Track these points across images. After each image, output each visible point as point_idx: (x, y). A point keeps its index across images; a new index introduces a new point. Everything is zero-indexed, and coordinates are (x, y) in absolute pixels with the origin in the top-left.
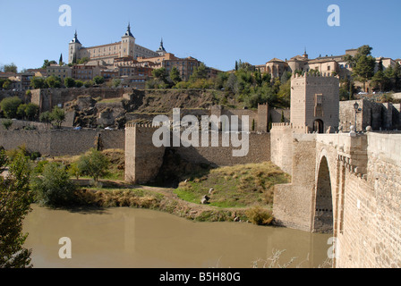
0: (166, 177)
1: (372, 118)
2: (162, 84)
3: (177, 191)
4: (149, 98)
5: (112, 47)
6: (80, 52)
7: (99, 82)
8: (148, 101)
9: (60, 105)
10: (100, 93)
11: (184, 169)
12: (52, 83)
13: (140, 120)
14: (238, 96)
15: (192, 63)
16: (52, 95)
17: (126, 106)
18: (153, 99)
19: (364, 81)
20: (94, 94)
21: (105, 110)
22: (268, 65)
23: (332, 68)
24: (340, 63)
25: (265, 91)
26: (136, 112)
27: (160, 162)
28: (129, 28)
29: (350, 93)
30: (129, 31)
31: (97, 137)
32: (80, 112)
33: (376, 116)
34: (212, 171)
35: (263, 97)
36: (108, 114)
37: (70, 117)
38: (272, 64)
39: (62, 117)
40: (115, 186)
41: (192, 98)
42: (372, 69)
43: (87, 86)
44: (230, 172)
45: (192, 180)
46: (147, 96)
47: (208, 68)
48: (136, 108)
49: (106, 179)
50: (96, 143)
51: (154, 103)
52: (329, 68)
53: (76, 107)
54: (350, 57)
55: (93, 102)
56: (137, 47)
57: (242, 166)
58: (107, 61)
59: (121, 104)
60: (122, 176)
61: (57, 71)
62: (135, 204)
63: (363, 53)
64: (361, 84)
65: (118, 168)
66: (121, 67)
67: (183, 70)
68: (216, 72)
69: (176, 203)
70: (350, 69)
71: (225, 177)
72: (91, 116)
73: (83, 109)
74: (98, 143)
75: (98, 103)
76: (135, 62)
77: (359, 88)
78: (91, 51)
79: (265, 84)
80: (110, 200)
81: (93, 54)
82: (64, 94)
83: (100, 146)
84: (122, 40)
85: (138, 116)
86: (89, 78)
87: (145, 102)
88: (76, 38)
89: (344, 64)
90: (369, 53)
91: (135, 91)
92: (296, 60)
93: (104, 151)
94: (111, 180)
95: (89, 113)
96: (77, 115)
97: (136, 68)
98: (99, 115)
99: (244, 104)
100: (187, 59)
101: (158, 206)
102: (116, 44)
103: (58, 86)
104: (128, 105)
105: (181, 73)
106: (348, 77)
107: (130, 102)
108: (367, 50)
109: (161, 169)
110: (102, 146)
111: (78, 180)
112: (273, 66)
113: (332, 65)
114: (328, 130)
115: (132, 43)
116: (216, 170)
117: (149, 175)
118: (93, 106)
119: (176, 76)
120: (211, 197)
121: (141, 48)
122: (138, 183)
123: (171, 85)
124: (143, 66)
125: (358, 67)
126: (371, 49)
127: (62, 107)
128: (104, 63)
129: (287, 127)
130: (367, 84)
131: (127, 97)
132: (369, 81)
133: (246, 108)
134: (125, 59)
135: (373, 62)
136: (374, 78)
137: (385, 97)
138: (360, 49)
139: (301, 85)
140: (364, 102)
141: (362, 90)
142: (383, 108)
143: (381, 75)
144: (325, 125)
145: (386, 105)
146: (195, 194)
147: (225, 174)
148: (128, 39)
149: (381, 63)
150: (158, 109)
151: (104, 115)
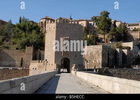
1: (109, 59)
14: (13, 40)
19: (104, 34)
22: (42, 20)
23: (85, 25)
24: (90, 23)
25: (33, 36)
33: (111, 57)
35: (30, 41)
38: (44, 20)
42: (110, 27)
54: (96, 18)
63: (104, 16)
64: (102, 36)
70: (95, 26)
77: (101, 39)
79: (34, 31)
89: (92, 23)
99: (16, 46)
106: (95, 31)
108: (107, 14)
114: (73, 67)
125: (101, 24)
126: (109, 13)
130: (106, 36)
132: (108, 34)
133: (17, 49)
135: (109, 22)
136: (110, 33)
137: (117, 45)
138: (102, 13)
139: (53, 29)
140: (103, 47)
141: (103, 40)
142: (116, 52)
143: (115, 30)
144: (71, 63)
145: (118, 50)
149: (115, 23)
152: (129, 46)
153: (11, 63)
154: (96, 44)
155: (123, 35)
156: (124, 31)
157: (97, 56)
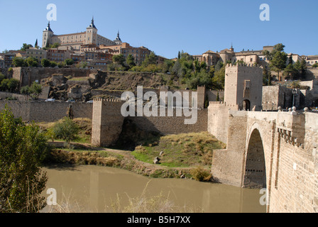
0: (125, 142)
1: (285, 100)
2: (120, 67)
3: (134, 153)
4: (111, 78)
5: (79, 36)
6: (52, 39)
7: (69, 63)
8: (110, 81)
9: (37, 81)
10: (70, 73)
11: (139, 136)
12: (31, 63)
13: (103, 95)
14: (181, 80)
15: (144, 51)
16: (31, 73)
17: (91, 83)
18: (113, 79)
19: (278, 71)
20: (66, 73)
21: (74, 87)
22: (204, 55)
23: (254, 60)
24: (260, 57)
25: (203, 76)
26: (100, 89)
27: (120, 130)
28: (93, 21)
29: (268, 80)
30: (93, 23)
31: (69, 108)
32: (54, 87)
33: (287, 98)
34: (162, 138)
35: (201, 80)
36: (77, 90)
37: (46, 90)
38: (207, 55)
39: (40, 91)
40: (84, 148)
41: (145, 80)
42: (285, 62)
43: (60, 67)
44: (176, 139)
45: (146, 145)
46: (109, 76)
47: (156, 56)
48: (100, 86)
49: (76, 143)
50: (68, 113)
51: (115, 82)
52: (251, 60)
53: (51, 83)
54: (268, 52)
55: (65, 80)
56: (99, 36)
57: (185, 135)
58: (74, 47)
59: (88, 82)
60: (88, 140)
61: (34, 53)
62: (100, 163)
63: (278, 50)
64: (275, 74)
65: (86, 133)
66: (86, 52)
67: (137, 57)
68: (163, 59)
69: (134, 163)
70: (267, 61)
71: (173, 143)
72: (63, 91)
73: (56, 85)
74: (70, 113)
75: (69, 80)
76: (98, 49)
77: (274, 76)
78: (61, 39)
79: (203, 70)
80: (81, 160)
81: (63, 40)
82: (41, 72)
83: (71, 115)
84: (87, 30)
85: (101, 92)
86: (61, 60)
87: (107, 81)
88: (49, 27)
89: (263, 57)
90: (282, 50)
91: (99, 72)
93: (74, 119)
94: (80, 143)
95: (62, 88)
96: (51, 89)
97: (99, 53)
98: (70, 91)
99: (186, 86)
100: (140, 48)
101: (119, 165)
102: (82, 33)
103: (35, 65)
104: (94, 83)
105: (135, 59)
106: (266, 67)
107: (95, 81)
108: (281, 47)
109: (121, 135)
110: (73, 116)
111: (53, 142)
112: (208, 57)
113: (254, 57)
114: (254, 109)
115: (95, 34)
116: (165, 137)
117: (111, 139)
118: (65, 83)
119: (131, 61)
120: (161, 158)
121: (102, 37)
122: (103, 145)
123: (127, 69)
124: (104, 52)
125: (274, 60)
126: (284, 46)
127: (39, 83)
128: (72, 48)
129: (222, 105)
130: (280, 74)
131: (92, 76)
132: (283, 72)
133: (187, 89)
134: (90, 46)
135: (285, 57)
136: (286, 70)
137: (294, 84)
138: (275, 46)
139: (234, 72)
140: (280, 87)
141: (277, 78)
143: (291, 67)
144: (251, 104)
146: (148, 156)
147: (172, 141)
148: (92, 30)
149: (291, 58)
150: (117, 87)
151: (74, 90)
152: (308, 85)
154: (271, 84)
155: (301, 72)
156: (302, 67)
157: (273, 97)
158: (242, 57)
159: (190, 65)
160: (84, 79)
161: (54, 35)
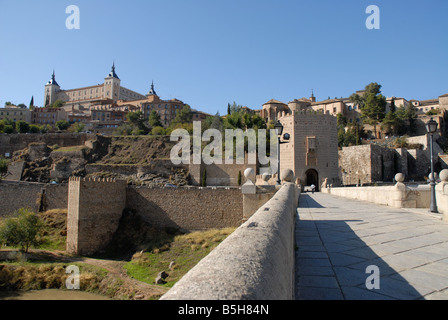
0: (120, 246)
1: (383, 167)
2: (136, 130)
3: (128, 266)
4: (117, 146)
6: (57, 94)
8: (115, 150)
9: (7, 155)
10: (56, 140)
11: (145, 235)
13: (102, 173)
15: (177, 105)
17: (86, 155)
18: (120, 147)
19: (374, 124)
20: (50, 141)
21: (61, 161)
22: (264, 107)
23: (339, 110)
24: (348, 105)
26: (99, 163)
27: (114, 227)
28: (113, 68)
29: (357, 137)
30: (113, 71)
31: (40, 194)
32: (31, 163)
33: (388, 164)
34: (177, 238)
36: (64, 166)
37: (17, 168)
38: (269, 106)
40: (48, 259)
41: (167, 146)
42: (384, 110)
43: (44, 132)
44: (198, 240)
45: (149, 250)
46: (114, 143)
47: (196, 113)
48: (99, 159)
49: (41, 250)
50: (38, 202)
51: (122, 152)
52: (335, 109)
53: (27, 157)
54: (358, 96)
55: (48, 151)
56: (123, 89)
57: (216, 231)
58: (86, 106)
59: (81, 153)
61: (11, 113)
63: (372, 92)
64: (371, 128)
65: (61, 233)
66: (97, 111)
67: (166, 114)
69: (121, 284)
70: (358, 110)
71: (193, 246)
72: (43, 168)
73: (35, 159)
74: (41, 202)
75: (54, 151)
76: (116, 105)
77: (370, 132)
78: (71, 95)
80: (34, 280)
81: (73, 97)
82: (13, 141)
83: (43, 207)
84: (105, 82)
85: (101, 168)
86: (46, 123)
87: (110, 151)
88: (53, 79)
89: (352, 105)
90: (379, 91)
91: (99, 137)
92: (296, 101)
93: (48, 212)
94: (47, 251)
95: (42, 164)
96: (27, 166)
97: (114, 112)
98: (54, 167)
100: (170, 102)
101: (97, 287)
102: (100, 86)
103: (8, 131)
104: (90, 155)
105: (163, 118)
106: (358, 120)
107: (92, 151)
108: (376, 89)
109: (115, 235)
112: (271, 109)
113: (338, 106)
114: (324, 183)
115: (116, 86)
116: (183, 237)
117: (97, 243)
118: (47, 155)
119: (155, 121)
120: (170, 273)
121: (128, 91)
122: (81, 254)
123: (146, 131)
124: (123, 110)
125: (367, 107)
126: (380, 86)
127: (10, 157)
128: (82, 108)
130: (378, 128)
131: (89, 144)
132: (381, 124)
134: (104, 102)
135: (382, 102)
136: (385, 121)
137: (399, 142)
138: (368, 87)
139: (289, 125)
140: (372, 147)
141: (373, 134)
142: (396, 154)
143: (393, 116)
144: (320, 176)
145: (399, 151)
146: (150, 270)
147: (193, 243)
148: (112, 80)
149: (393, 103)
150: (125, 159)
151: (59, 167)
152: (420, 142)
153: (224, 180)
154: (360, 143)
155: (408, 123)
156: (410, 116)
157: (362, 163)
158: (321, 107)
159: (236, 120)
160: (76, 149)
161: (61, 91)
